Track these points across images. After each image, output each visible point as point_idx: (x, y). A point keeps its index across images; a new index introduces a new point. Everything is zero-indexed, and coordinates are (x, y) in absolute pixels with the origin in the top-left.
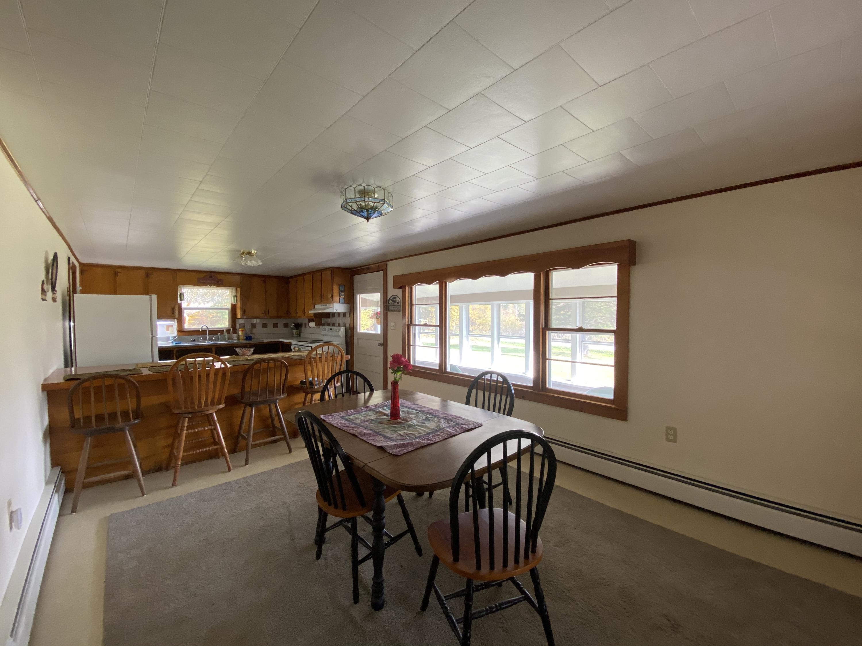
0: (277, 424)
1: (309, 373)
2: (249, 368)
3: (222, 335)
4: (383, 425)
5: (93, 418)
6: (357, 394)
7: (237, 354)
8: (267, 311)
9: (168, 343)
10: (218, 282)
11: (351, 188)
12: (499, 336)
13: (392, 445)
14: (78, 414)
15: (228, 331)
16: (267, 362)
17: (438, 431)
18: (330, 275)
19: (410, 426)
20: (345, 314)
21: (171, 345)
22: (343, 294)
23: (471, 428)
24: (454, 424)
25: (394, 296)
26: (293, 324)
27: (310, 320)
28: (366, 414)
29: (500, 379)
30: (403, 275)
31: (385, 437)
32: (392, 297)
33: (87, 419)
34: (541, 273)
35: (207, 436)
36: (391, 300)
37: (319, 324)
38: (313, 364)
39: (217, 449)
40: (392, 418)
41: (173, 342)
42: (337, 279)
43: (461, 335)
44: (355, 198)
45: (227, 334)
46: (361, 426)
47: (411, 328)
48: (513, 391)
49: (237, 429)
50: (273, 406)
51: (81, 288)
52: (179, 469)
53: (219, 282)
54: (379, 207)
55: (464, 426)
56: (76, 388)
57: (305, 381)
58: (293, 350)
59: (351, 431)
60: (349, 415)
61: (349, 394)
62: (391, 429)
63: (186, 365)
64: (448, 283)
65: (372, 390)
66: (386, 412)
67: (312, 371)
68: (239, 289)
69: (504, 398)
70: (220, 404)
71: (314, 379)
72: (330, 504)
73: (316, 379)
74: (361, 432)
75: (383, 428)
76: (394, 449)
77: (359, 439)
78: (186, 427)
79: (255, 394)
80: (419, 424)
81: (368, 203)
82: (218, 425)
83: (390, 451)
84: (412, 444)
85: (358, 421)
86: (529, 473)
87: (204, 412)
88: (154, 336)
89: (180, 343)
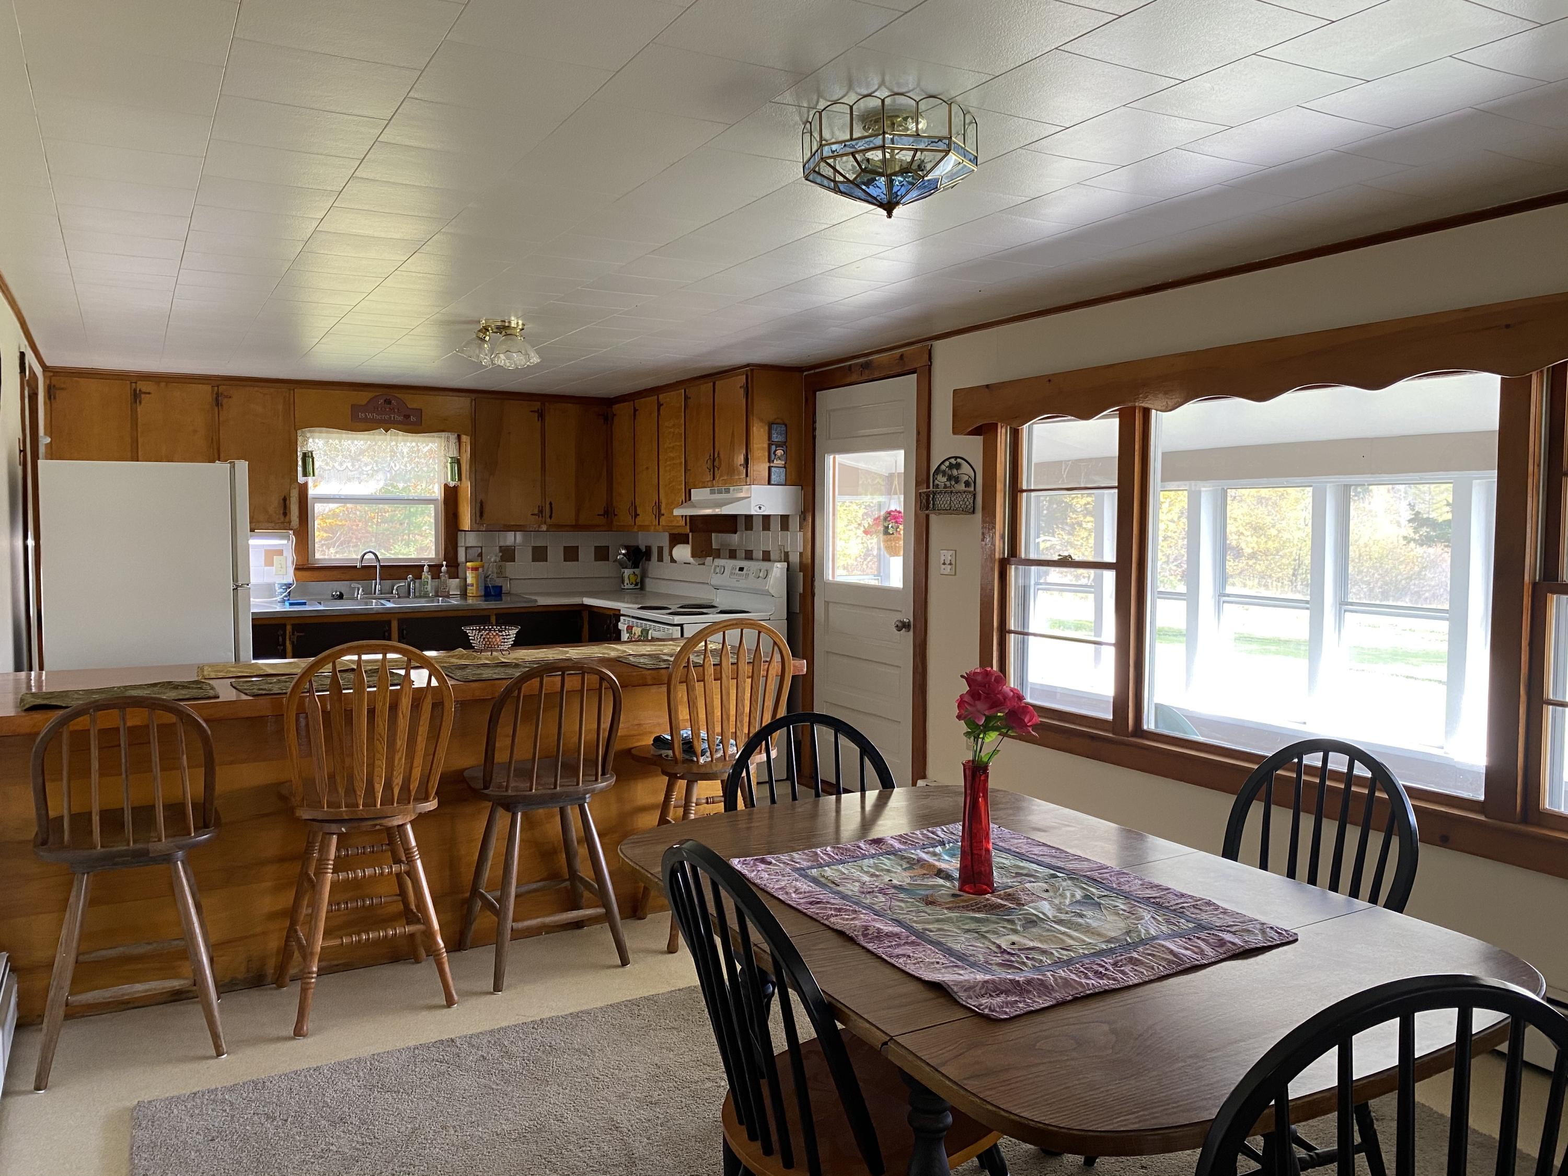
0: (584, 870)
1: (683, 714)
2: (508, 691)
3: (417, 581)
4: (938, 908)
5: (96, 819)
6: (838, 793)
7: (468, 645)
8: (548, 506)
9: (271, 602)
10: (407, 417)
11: (836, 107)
12: (1343, 605)
13: (976, 983)
14: (59, 807)
15: (435, 569)
16: (560, 673)
17: (1134, 946)
18: (742, 392)
19: (1032, 922)
20: (785, 519)
21: (278, 608)
22: (780, 452)
23: (1253, 946)
24: (1191, 925)
25: (953, 461)
26: (623, 552)
27: (677, 539)
28: (876, 866)
29: (1361, 771)
30: (987, 386)
31: (949, 952)
32: (947, 463)
33: (81, 820)
34: (1534, 374)
35: (385, 894)
36: (944, 473)
37: (703, 552)
38: (694, 685)
39: (412, 936)
40: (967, 888)
41: (283, 601)
42: (765, 407)
43: (1191, 597)
44: (851, 139)
45: (432, 578)
46: (864, 908)
47: (1012, 571)
48: (1413, 819)
49: (468, 876)
50: (573, 813)
51: (48, 440)
52: (313, 986)
53: (409, 416)
54: (929, 167)
55: (1228, 937)
56: (56, 731)
57: (669, 738)
58: (625, 636)
59: (832, 919)
60: (821, 866)
61: (813, 792)
62: (967, 927)
63: (334, 678)
64: (1153, 412)
65: (887, 784)
66: (943, 866)
67: (692, 705)
68: (465, 438)
69: (1375, 841)
70: (426, 799)
71: (696, 733)
72: (768, 1150)
73: (703, 734)
74: (866, 928)
75: (938, 921)
76: (983, 996)
77: (861, 951)
78: (331, 862)
79: (525, 773)
80: (1063, 916)
81: (892, 155)
82: (419, 863)
83: (969, 1001)
84: (1046, 987)
85: (852, 888)
86: (1449, 1115)
87: (378, 822)
88: (240, 583)
89: (304, 604)
